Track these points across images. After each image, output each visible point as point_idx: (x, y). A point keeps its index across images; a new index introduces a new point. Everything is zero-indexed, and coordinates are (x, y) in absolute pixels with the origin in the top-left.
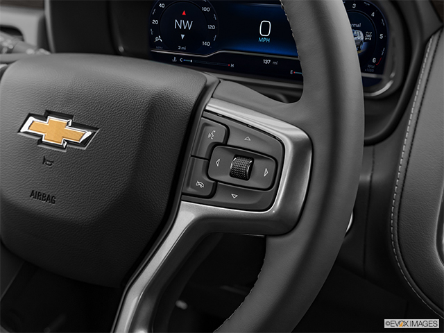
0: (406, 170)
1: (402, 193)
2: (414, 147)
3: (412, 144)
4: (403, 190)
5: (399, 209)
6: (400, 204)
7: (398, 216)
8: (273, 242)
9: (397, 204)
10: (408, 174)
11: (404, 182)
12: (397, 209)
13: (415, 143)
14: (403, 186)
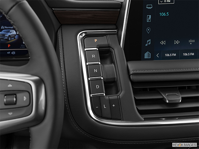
0: (67, 86)
1: (68, 96)
2: (67, 76)
3: (65, 75)
4: (68, 94)
5: (69, 102)
6: (68, 100)
7: (69, 106)
8: (34, 130)
9: (67, 101)
10: (68, 87)
11: (67, 91)
12: (68, 103)
13: (66, 74)
14: (67, 93)
